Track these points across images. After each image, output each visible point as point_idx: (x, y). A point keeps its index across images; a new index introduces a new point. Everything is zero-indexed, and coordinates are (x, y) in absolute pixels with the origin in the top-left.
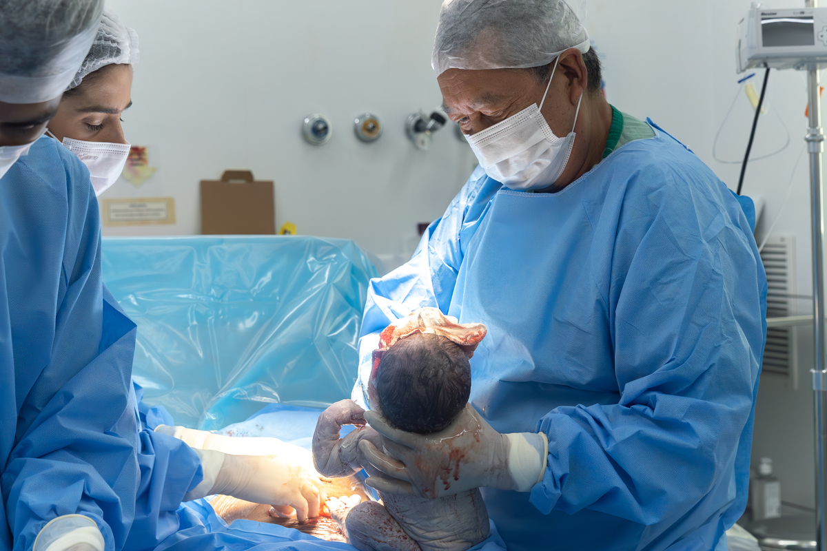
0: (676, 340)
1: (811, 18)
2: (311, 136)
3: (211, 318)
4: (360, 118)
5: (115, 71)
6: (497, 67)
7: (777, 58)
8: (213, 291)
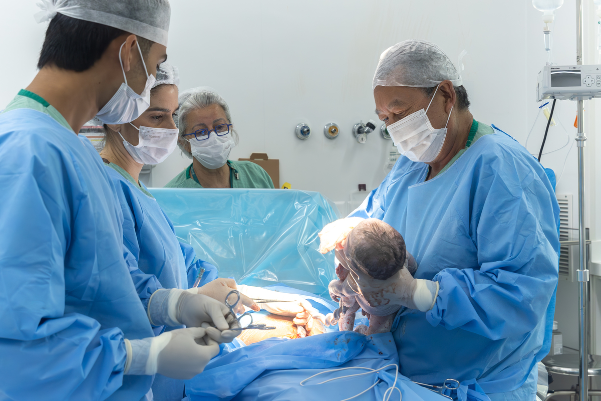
0: (511, 246)
1: (580, 71)
2: (300, 135)
3: (241, 234)
4: (327, 125)
5: (164, 88)
6: (403, 85)
7: (559, 93)
8: (242, 219)
